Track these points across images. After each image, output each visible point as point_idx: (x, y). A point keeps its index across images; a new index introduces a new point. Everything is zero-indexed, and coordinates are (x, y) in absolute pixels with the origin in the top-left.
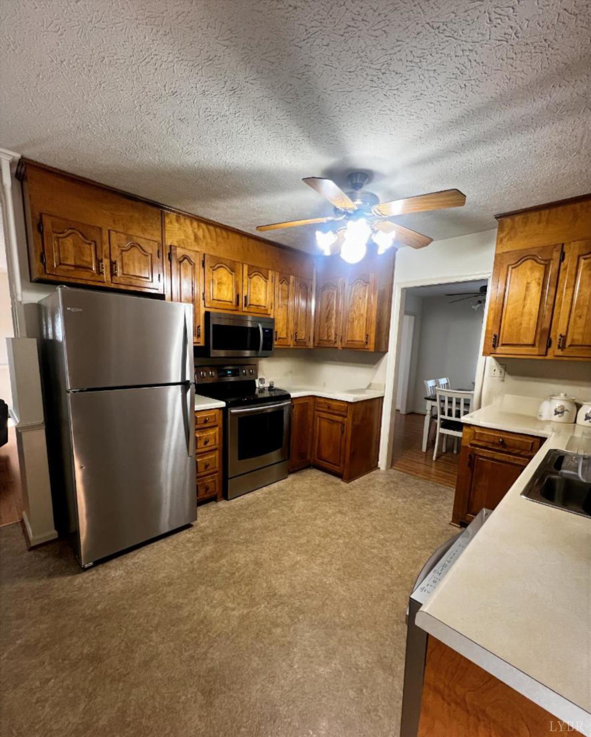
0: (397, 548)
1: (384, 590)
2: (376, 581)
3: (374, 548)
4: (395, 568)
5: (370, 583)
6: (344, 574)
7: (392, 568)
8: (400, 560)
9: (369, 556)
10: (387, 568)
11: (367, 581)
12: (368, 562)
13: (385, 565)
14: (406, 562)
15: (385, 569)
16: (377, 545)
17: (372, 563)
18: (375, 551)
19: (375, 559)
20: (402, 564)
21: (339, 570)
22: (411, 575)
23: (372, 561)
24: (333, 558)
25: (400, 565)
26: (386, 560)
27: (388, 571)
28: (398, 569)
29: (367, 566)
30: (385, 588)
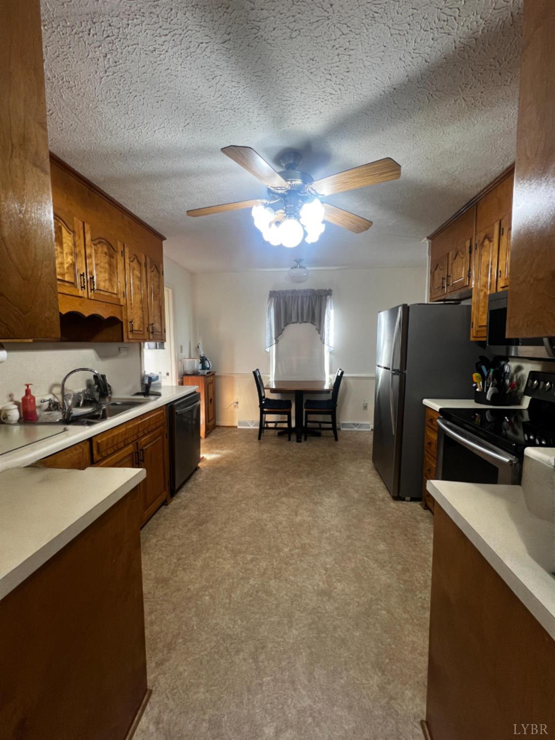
0: (229, 574)
1: (226, 528)
2: (234, 531)
3: (252, 560)
4: (223, 549)
5: (238, 527)
6: (259, 524)
7: (226, 547)
8: (221, 560)
9: (251, 549)
10: (230, 546)
11: (241, 528)
12: (249, 543)
13: (232, 548)
14: (215, 562)
15: (232, 544)
16: (250, 566)
17: (245, 544)
18: (249, 557)
19: (244, 549)
20: (219, 558)
21: (266, 525)
22: (208, 550)
23: (246, 546)
24: (278, 531)
25: (220, 555)
26: (235, 553)
27: (229, 543)
28: (221, 549)
29: (248, 538)
30: (226, 529)
